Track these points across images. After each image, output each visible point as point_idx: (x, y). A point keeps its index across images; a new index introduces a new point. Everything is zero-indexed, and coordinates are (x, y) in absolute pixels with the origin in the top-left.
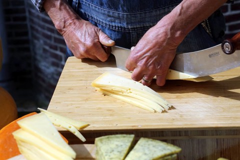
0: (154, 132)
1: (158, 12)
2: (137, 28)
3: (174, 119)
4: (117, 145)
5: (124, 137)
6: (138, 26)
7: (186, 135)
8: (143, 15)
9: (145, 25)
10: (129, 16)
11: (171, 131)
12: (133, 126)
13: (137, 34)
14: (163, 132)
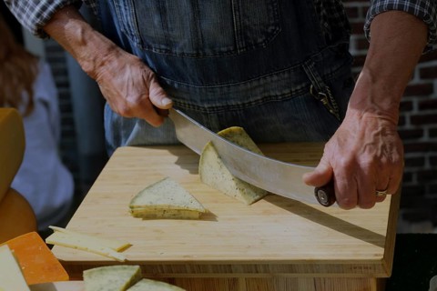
0: (216, 265)
1: (249, 86)
2: (217, 107)
3: (249, 247)
4: (110, 281)
5: (125, 268)
6: (218, 105)
7: (265, 272)
8: (225, 90)
9: (229, 104)
10: (204, 91)
11: (243, 265)
12: (185, 256)
13: (218, 116)
14: (230, 265)
